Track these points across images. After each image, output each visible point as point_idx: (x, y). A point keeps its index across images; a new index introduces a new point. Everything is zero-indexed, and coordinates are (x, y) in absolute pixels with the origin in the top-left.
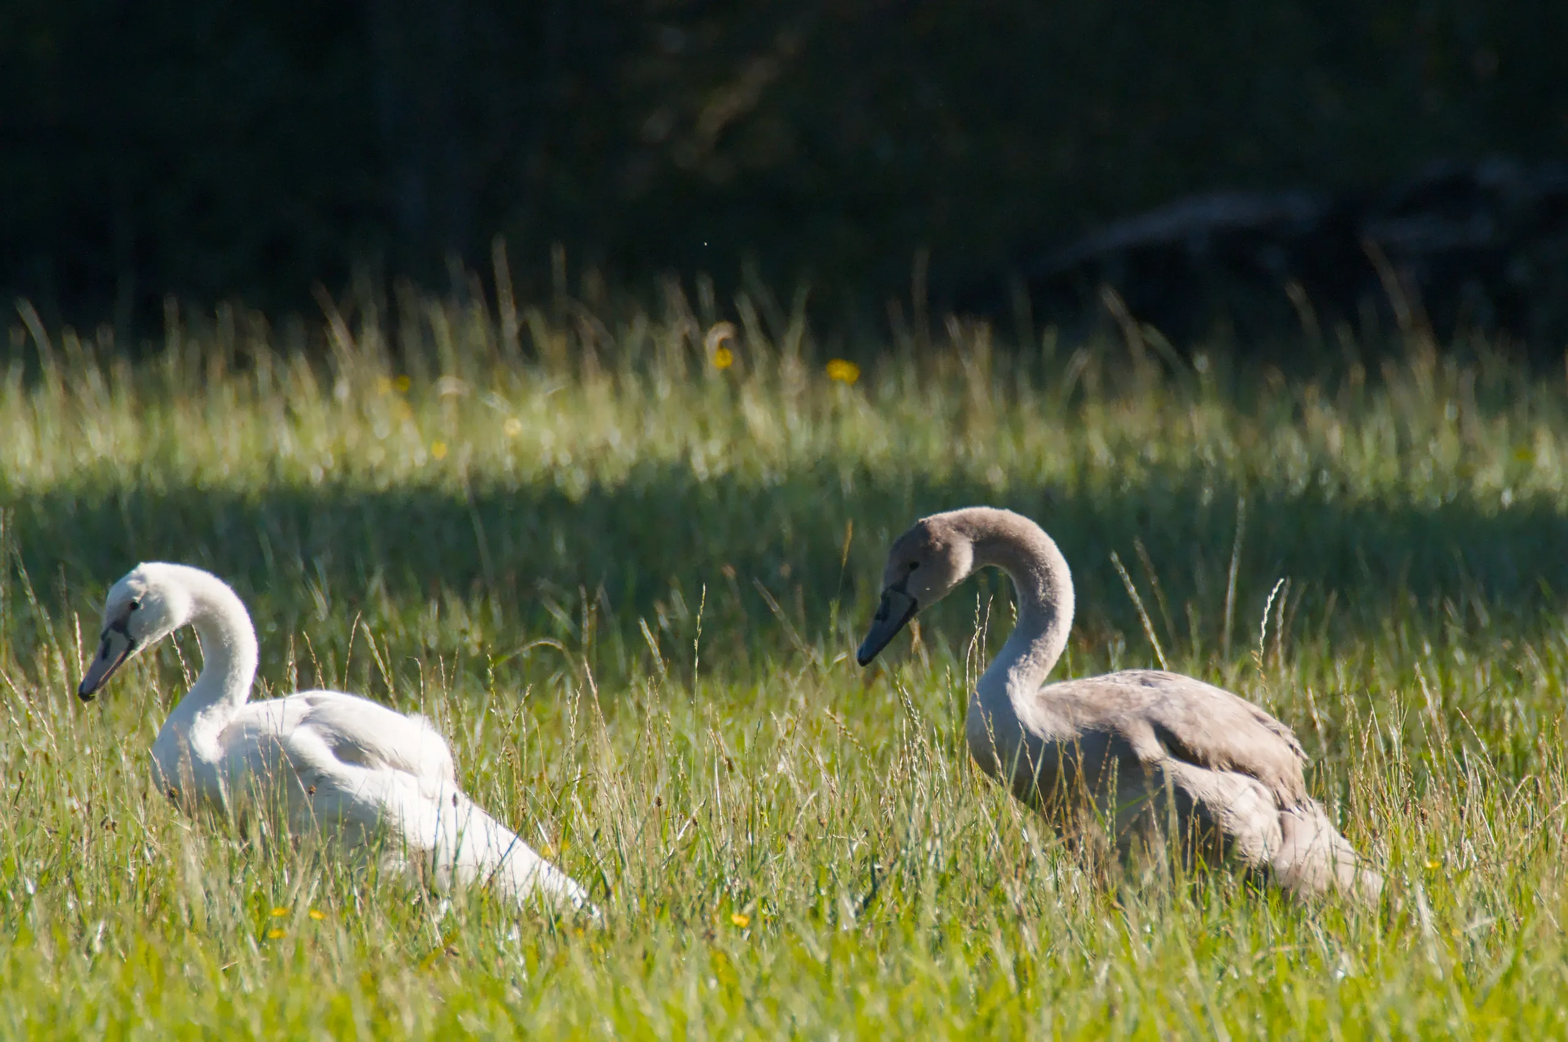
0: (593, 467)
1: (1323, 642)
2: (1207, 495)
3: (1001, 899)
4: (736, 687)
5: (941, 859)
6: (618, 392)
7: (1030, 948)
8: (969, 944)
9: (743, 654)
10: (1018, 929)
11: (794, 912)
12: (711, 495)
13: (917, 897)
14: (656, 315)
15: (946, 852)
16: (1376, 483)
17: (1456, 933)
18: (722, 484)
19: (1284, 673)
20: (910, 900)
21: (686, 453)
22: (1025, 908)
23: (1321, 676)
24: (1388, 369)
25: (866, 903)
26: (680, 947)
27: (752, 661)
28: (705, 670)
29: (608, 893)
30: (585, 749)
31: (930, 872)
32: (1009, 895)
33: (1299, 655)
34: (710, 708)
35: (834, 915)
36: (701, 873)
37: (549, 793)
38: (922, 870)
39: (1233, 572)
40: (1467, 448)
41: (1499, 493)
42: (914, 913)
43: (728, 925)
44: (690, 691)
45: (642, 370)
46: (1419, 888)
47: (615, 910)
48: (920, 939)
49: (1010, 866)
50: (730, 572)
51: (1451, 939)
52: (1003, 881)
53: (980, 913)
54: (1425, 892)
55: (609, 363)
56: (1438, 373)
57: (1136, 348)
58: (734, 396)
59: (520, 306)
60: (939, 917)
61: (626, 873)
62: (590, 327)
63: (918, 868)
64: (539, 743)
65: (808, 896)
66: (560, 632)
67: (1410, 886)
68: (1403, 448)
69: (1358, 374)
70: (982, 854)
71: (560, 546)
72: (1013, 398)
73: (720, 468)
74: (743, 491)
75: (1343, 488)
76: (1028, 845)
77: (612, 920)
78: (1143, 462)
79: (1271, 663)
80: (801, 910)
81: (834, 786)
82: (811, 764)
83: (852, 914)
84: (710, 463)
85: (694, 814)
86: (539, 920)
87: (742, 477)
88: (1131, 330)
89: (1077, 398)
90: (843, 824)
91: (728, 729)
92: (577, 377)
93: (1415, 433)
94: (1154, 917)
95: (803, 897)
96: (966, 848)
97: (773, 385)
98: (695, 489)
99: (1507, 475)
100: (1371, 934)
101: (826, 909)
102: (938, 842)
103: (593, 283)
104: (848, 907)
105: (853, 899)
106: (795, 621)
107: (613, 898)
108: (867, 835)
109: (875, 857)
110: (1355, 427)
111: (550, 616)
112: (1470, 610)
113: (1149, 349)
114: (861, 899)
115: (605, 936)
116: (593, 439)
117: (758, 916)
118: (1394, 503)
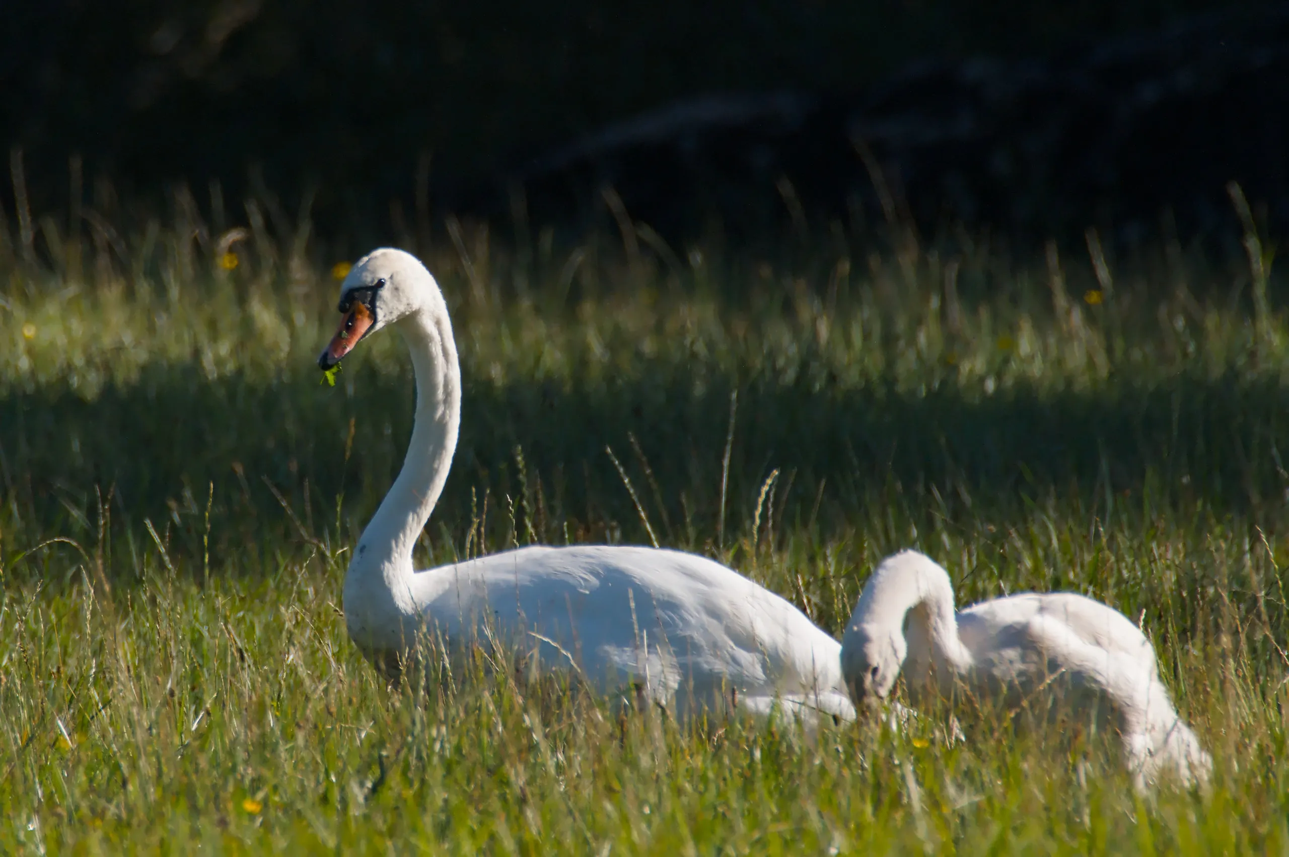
0: (107, 368)
1: (814, 527)
2: (699, 389)
3: (505, 782)
4: (247, 581)
5: (447, 746)
6: (130, 295)
7: (534, 831)
8: (475, 827)
9: (252, 547)
10: (522, 812)
11: (304, 800)
12: (221, 393)
13: (423, 782)
14: (167, 223)
15: (452, 738)
16: (864, 373)
17: (946, 810)
18: (231, 383)
19: (775, 559)
20: (416, 785)
21: (197, 353)
22: (528, 791)
23: (812, 560)
24: (874, 261)
25: (375, 790)
26: (195, 834)
27: (262, 554)
28: (217, 564)
29: (124, 784)
30: (101, 643)
31: (435, 760)
32: (513, 778)
33: (791, 541)
34: (220, 601)
35: (344, 801)
36: (215, 763)
37: (67, 686)
38: (428, 756)
39: (726, 463)
40: (951, 338)
41: (982, 380)
42: (421, 798)
43: (240, 812)
44: (201, 585)
45: (154, 274)
46: (909, 768)
47: (132, 798)
48: (427, 822)
49: (512, 750)
50: (239, 469)
51: (941, 816)
52: (507, 765)
53: (484, 797)
54: (915, 772)
55: (122, 269)
56: (922, 265)
57: (631, 246)
58: (242, 299)
59: (35, 215)
60: (446, 801)
61: (142, 763)
62: (104, 233)
63: (424, 755)
64: (57, 638)
65: (318, 783)
66: (76, 529)
67: (900, 766)
68: (889, 340)
69: (845, 267)
70: (486, 738)
71: (76, 446)
72: (509, 296)
73: (230, 367)
74: (251, 391)
75: (833, 378)
76: (529, 731)
77: (130, 810)
78: (639, 355)
79: (763, 548)
80: (310, 796)
81: (341, 674)
82: (320, 654)
83: (361, 799)
84: (219, 362)
85: (208, 706)
86: (59, 810)
87: (250, 376)
88: (626, 227)
89: (574, 296)
90: (351, 711)
91: (240, 621)
92: (91, 280)
93: (901, 325)
94: (652, 798)
95: (312, 785)
96: (471, 734)
97: (280, 285)
98: (205, 388)
99: (990, 363)
100: (862, 812)
101: (335, 795)
102: (444, 729)
103: (105, 191)
104: (358, 793)
105: (362, 785)
106: (303, 517)
107: (130, 787)
108: (375, 723)
109: (382, 744)
110: (843, 320)
111: (68, 514)
112: (955, 495)
113: (643, 245)
114: (369, 784)
115: (122, 825)
116: (107, 341)
117: (270, 804)
118: (880, 393)
